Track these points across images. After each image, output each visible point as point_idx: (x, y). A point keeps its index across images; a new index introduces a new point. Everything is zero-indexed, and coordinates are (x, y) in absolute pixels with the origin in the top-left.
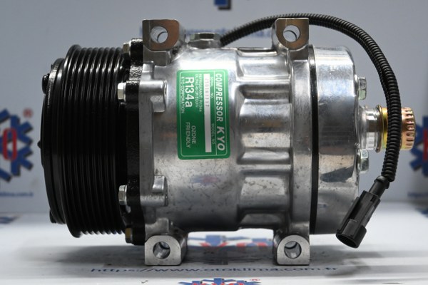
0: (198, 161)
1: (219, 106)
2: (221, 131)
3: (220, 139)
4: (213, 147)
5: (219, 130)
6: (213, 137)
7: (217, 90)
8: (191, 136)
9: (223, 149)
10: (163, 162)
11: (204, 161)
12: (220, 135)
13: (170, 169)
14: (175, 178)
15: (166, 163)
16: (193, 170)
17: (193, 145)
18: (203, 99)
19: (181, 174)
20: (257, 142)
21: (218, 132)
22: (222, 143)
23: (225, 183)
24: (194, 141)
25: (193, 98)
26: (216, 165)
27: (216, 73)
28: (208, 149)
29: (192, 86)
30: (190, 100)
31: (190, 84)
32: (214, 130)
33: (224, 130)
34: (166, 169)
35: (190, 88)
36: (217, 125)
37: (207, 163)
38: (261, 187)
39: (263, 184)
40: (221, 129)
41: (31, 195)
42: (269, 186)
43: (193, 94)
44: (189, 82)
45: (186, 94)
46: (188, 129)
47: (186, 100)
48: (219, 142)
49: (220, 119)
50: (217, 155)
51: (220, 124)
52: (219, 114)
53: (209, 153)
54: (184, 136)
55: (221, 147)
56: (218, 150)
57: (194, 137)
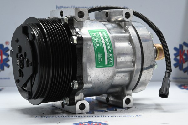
0: (102, 68)
1: (109, 45)
2: (111, 55)
3: (111, 59)
4: (108, 62)
5: (110, 55)
6: (108, 58)
7: (106, 39)
8: (100, 58)
10: (90, 69)
11: (104, 68)
12: (110, 57)
13: (92, 72)
14: (93, 76)
15: (91, 70)
16: (100, 72)
17: (101, 62)
18: (102, 42)
19: (96, 74)
20: (121, 60)
21: (110, 56)
22: (111, 60)
23: (111, 77)
24: (101, 60)
25: (98, 42)
26: (109, 69)
27: (102, 31)
28: (106, 63)
29: (96, 37)
30: (98, 43)
31: (95, 36)
32: (108, 55)
33: (112, 55)
34: (91, 72)
35: (96, 38)
36: (109, 53)
37: (106, 69)
39: (121, 76)
40: (111, 54)
42: (123, 77)
43: (98, 40)
44: (94, 35)
45: (95, 40)
46: (99, 55)
47: (96, 43)
48: (110, 60)
49: (110, 51)
50: (109, 65)
51: (110, 53)
52: (109, 48)
53: (106, 65)
54: (98, 58)
55: (111, 62)
56: (110, 63)
57: (101, 58)
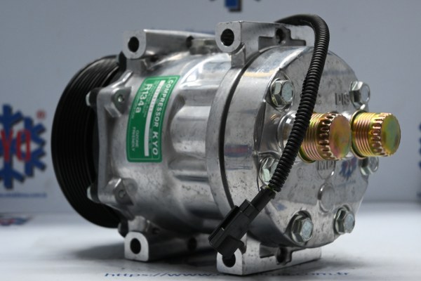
1: (159, 111)
2: (156, 136)
3: (155, 143)
4: (150, 151)
5: (154, 135)
6: (150, 142)
7: (162, 96)
8: (135, 141)
9: (156, 154)
12: (155, 140)
17: (136, 149)
18: (149, 105)
20: (186, 148)
21: (154, 137)
22: (156, 147)
24: (137, 145)
25: (143, 104)
26: (153, 168)
28: (147, 153)
29: (147, 93)
30: (140, 106)
31: (146, 91)
32: (151, 134)
33: (158, 135)
35: (144, 95)
36: (154, 130)
38: (196, 193)
39: (197, 189)
40: (156, 133)
41: (44, 195)
42: (202, 192)
43: (145, 101)
44: (147, 88)
45: (140, 100)
46: (134, 133)
47: (138, 106)
48: (154, 146)
49: (156, 124)
50: (153, 159)
51: (156, 129)
52: (157, 119)
53: (147, 157)
54: (131, 140)
55: (155, 151)
56: (154, 155)
57: (137, 141)
